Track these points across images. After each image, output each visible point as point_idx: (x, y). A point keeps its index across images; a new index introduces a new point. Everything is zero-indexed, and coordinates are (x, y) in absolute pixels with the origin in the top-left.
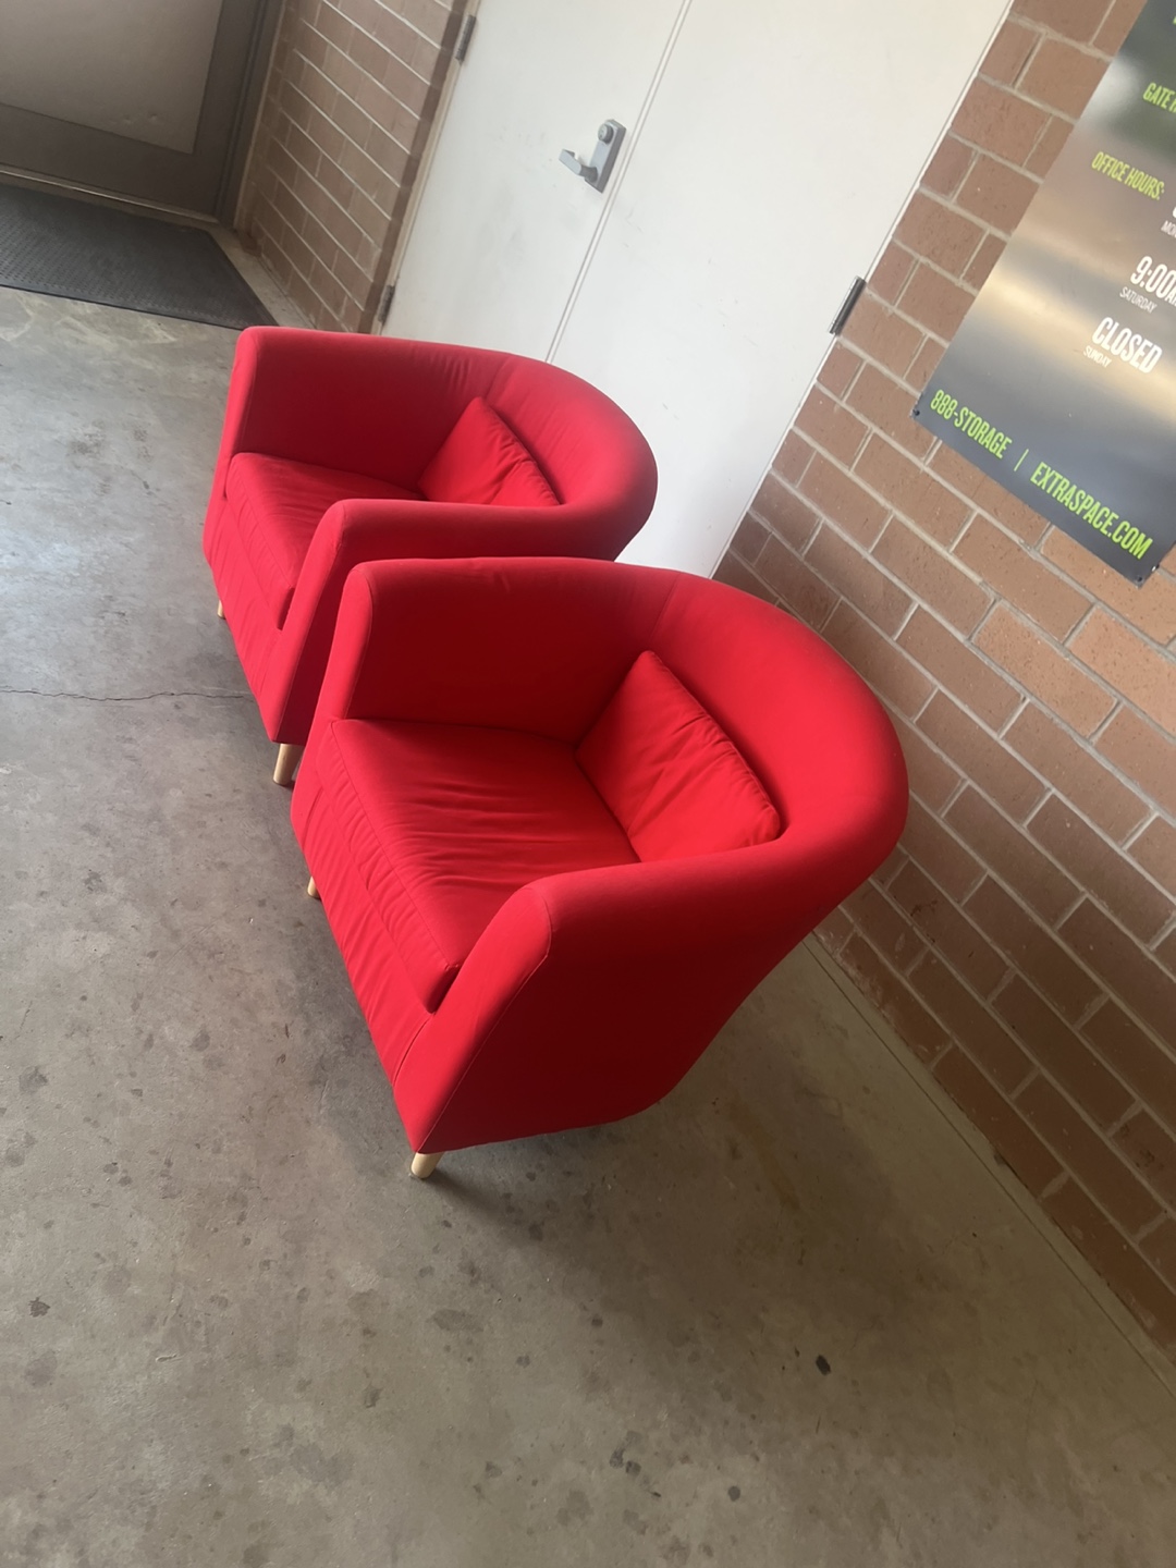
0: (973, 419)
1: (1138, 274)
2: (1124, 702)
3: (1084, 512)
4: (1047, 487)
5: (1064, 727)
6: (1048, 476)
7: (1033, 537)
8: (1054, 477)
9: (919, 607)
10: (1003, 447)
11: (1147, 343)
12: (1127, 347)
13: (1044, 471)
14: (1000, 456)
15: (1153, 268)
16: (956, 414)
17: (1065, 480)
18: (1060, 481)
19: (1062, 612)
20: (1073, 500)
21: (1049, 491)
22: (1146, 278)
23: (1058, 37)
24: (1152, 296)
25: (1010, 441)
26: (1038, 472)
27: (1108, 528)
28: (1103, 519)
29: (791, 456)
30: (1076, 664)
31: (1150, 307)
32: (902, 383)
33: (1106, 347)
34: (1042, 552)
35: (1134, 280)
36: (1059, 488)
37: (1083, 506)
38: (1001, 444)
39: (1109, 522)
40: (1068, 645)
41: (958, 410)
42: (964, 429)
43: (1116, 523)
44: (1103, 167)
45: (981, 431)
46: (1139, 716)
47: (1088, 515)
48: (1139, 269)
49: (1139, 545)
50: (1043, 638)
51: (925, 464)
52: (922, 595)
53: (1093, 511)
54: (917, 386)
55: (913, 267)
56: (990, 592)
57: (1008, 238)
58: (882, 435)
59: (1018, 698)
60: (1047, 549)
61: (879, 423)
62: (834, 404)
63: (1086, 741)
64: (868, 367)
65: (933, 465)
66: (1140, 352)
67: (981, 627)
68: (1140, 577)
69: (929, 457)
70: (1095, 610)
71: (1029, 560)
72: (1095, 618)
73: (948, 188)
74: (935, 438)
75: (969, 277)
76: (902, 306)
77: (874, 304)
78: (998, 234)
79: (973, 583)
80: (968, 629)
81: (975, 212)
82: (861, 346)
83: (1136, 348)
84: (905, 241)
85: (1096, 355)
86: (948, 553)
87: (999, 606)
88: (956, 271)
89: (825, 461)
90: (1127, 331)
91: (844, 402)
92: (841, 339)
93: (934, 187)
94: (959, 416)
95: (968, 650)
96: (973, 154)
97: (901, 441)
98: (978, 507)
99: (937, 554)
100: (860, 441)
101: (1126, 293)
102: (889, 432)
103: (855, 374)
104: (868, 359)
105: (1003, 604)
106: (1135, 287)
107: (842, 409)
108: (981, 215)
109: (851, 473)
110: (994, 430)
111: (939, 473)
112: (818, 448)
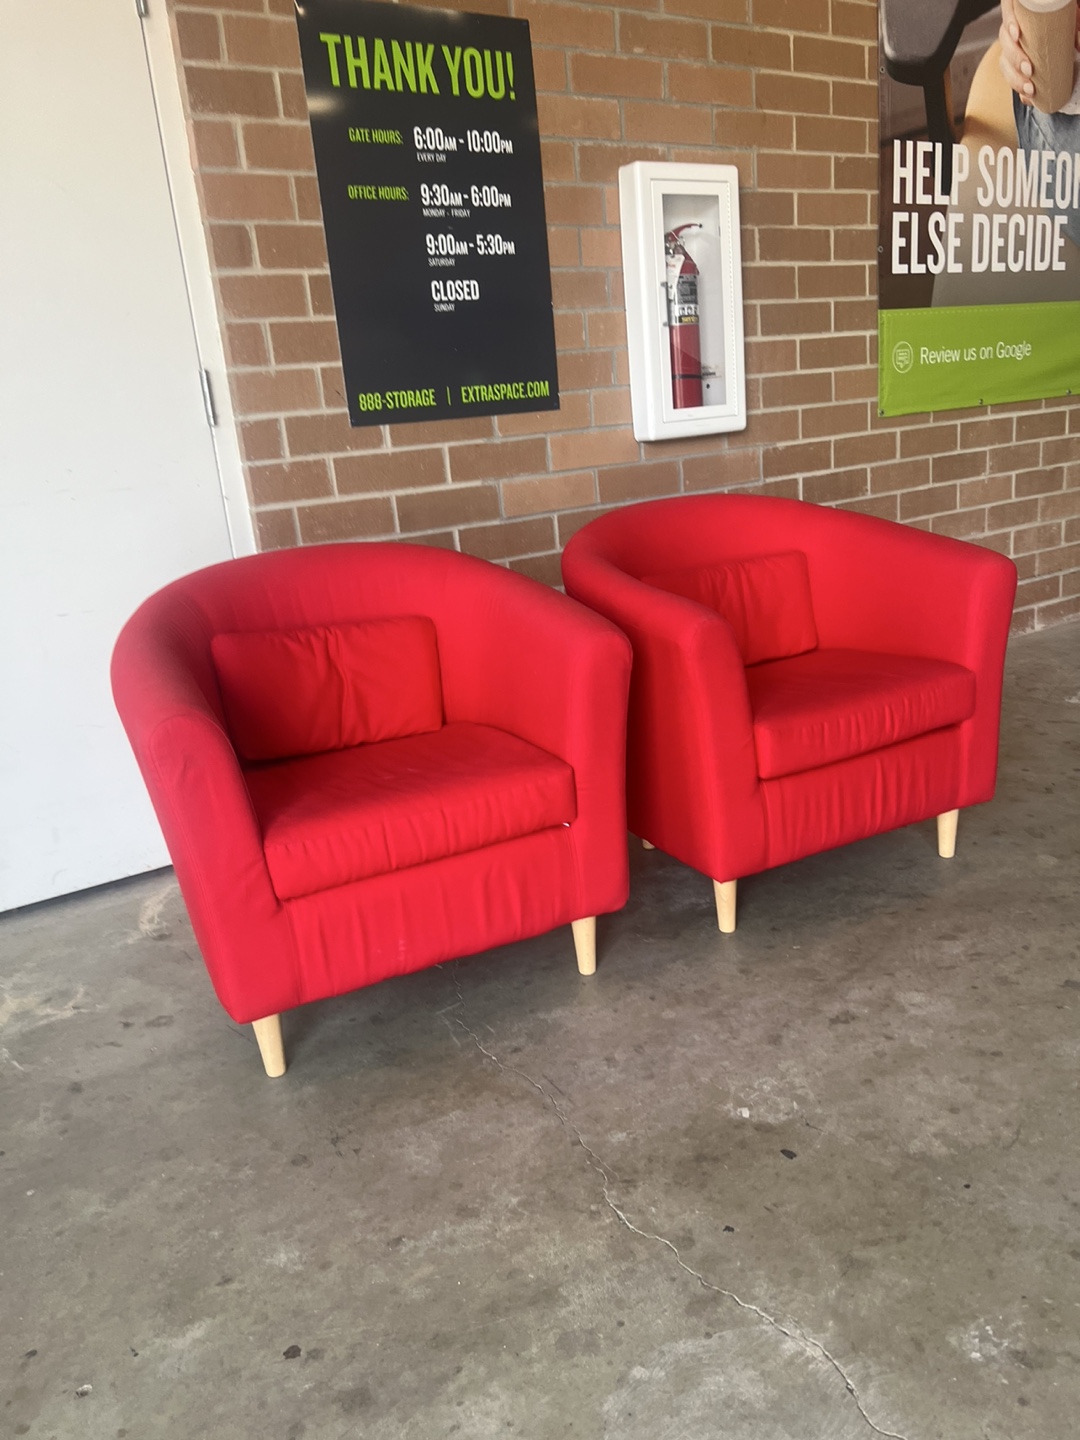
0: (399, 396)
1: (431, 249)
2: (596, 469)
3: (505, 395)
4: (475, 398)
5: (581, 510)
6: (471, 393)
7: (488, 432)
8: (475, 391)
9: (460, 531)
10: (432, 396)
11: (466, 282)
12: (457, 291)
13: (467, 392)
14: (435, 404)
15: (436, 239)
16: (384, 401)
17: (482, 387)
18: (480, 390)
19: (530, 457)
20: (495, 393)
21: (478, 399)
22: (437, 248)
23: (252, 120)
24: (448, 256)
25: (433, 391)
26: (464, 394)
27: (523, 393)
28: (517, 390)
29: (272, 530)
30: (561, 475)
31: (451, 262)
32: (325, 411)
33: (446, 299)
34: (501, 435)
35: (432, 253)
36: (482, 394)
37: (502, 392)
38: (429, 397)
39: (521, 390)
40: (551, 468)
41: (384, 397)
42: (397, 405)
43: (525, 388)
44: (358, 195)
45: (410, 399)
46: (605, 468)
47: (508, 394)
48: (429, 245)
49: (542, 389)
50: (536, 478)
51: (388, 448)
52: (455, 523)
53: (509, 391)
54: (340, 405)
55: (263, 330)
56: (491, 482)
57: (326, 271)
58: (340, 455)
59: (550, 521)
60: (502, 431)
61: (331, 449)
62: (279, 466)
63: (594, 505)
64: (289, 421)
65: (394, 444)
66: (466, 290)
67: (502, 505)
68: (556, 404)
69: (387, 442)
70: (549, 440)
71: (497, 446)
72: (551, 443)
73: (245, 260)
74: (381, 427)
75: (317, 311)
76: (279, 361)
77: (254, 375)
78: (316, 272)
79: (477, 488)
80: (496, 514)
81: (283, 266)
82: (268, 410)
83: (462, 289)
84: (240, 316)
85: (443, 307)
86: (450, 485)
87: (501, 484)
88: (303, 312)
89: (309, 508)
90: (450, 283)
91: (287, 458)
92: (241, 418)
93: (234, 265)
94: (388, 401)
95: (506, 525)
96: (248, 228)
97: (357, 447)
98: (445, 443)
99: (442, 493)
100: (326, 473)
101: (433, 263)
102: (343, 449)
103: (279, 433)
104: (282, 416)
105: (504, 482)
106: (435, 256)
107: (290, 463)
108: (292, 266)
109: (337, 498)
110: (418, 392)
111: (402, 445)
112: (294, 505)
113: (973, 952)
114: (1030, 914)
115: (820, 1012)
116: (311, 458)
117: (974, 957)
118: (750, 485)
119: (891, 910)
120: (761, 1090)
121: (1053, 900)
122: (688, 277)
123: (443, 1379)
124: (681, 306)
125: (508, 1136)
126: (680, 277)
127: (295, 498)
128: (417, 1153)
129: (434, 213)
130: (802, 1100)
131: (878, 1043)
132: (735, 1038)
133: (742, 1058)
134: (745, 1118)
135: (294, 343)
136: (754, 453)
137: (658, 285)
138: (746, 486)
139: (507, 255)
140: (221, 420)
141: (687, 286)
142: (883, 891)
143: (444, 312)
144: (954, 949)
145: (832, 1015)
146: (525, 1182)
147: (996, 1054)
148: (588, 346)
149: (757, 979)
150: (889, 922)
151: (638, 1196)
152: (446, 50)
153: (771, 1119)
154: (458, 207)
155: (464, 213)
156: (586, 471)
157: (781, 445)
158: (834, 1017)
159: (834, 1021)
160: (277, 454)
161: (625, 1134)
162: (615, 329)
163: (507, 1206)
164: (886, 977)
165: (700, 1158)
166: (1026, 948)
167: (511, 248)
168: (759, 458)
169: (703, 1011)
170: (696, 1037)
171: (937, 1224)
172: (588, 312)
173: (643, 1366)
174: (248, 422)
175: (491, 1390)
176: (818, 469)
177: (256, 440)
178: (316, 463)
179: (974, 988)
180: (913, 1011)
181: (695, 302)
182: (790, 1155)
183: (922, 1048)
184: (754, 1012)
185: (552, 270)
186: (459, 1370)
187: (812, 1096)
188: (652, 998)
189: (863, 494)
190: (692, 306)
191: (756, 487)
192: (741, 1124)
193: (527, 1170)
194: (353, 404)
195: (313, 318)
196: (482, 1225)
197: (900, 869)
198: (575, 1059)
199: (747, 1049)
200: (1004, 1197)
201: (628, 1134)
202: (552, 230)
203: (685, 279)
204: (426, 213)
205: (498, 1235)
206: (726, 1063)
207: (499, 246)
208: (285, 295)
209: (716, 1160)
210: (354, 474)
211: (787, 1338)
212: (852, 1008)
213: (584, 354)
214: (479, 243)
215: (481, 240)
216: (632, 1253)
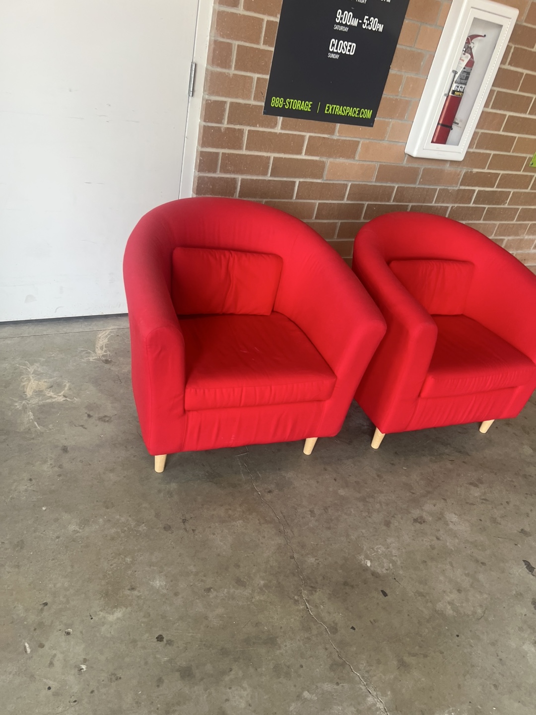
0: (293, 102)
1: (338, 18)
2: (379, 164)
3: (348, 113)
5: (364, 183)
6: (331, 108)
7: (332, 132)
8: (333, 107)
9: (299, 182)
10: (310, 106)
11: (350, 43)
12: (343, 48)
13: (329, 107)
14: (310, 110)
15: (343, 14)
16: (284, 103)
17: (338, 106)
18: (336, 108)
19: (349, 150)
20: (343, 111)
21: (333, 113)
22: (341, 19)
24: (346, 25)
25: (312, 103)
26: (327, 108)
27: (357, 114)
28: (355, 112)
29: (206, 162)
30: (361, 163)
31: (346, 29)
32: (252, 102)
33: (336, 51)
34: (338, 135)
35: (337, 21)
36: (336, 110)
37: (347, 111)
38: (308, 106)
39: (357, 112)
40: (357, 158)
41: (285, 101)
42: (290, 108)
43: (359, 111)
45: (298, 105)
46: (384, 164)
47: (349, 114)
48: (338, 16)
49: (368, 114)
50: (347, 162)
51: (278, 130)
52: (299, 177)
53: (351, 112)
54: (262, 101)
55: (233, 48)
57: (278, 20)
58: (253, 128)
59: (346, 185)
60: (340, 133)
61: (249, 125)
62: (219, 128)
63: (372, 182)
64: (232, 104)
65: (282, 129)
66: (348, 48)
67: (326, 173)
68: (372, 124)
69: (279, 126)
70: (361, 143)
71: (334, 140)
72: (362, 144)
73: (235, 4)
74: (278, 117)
75: (265, 43)
76: (237, 68)
77: (221, 73)
78: (272, 19)
79: (316, 161)
80: (321, 177)
81: (255, 11)
82: (222, 96)
83: (346, 47)
84: (223, 37)
85: (333, 56)
86: (303, 156)
87: (328, 161)
88: (258, 42)
89: (228, 154)
90: (341, 42)
91: (225, 125)
92: (207, 97)
93: (228, 5)
94: (286, 104)
95: (324, 183)
97: (263, 126)
98: (308, 133)
99: (297, 160)
100: (243, 137)
101: (336, 27)
102: (255, 126)
103: (224, 110)
104: (229, 100)
105: (331, 160)
106: (339, 24)
107: (225, 128)
108: (259, 13)
109: (244, 152)
110: (303, 102)
111: (286, 130)
112: (221, 151)
113: (483, 498)
114: (513, 482)
115: (410, 513)
116: (238, 127)
117: (484, 501)
118: (452, 188)
119: (451, 458)
120: (377, 552)
121: (525, 476)
122: (468, 69)
123: (223, 673)
124: (457, 85)
125: (262, 543)
126: (464, 68)
127: (223, 147)
128: (221, 541)
130: (394, 563)
131: (432, 540)
132: (370, 517)
133: (371, 530)
134: (368, 566)
135: (247, 59)
136: (461, 172)
137: (451, 71)
138: (449, 188)
139: (377, 32)
140: (195, 93)
141: (465, 74)
142: (450, 444)
143: (332, 58)
144: (476, 492)
145: (415, 516)
146: (267, 573)
147: (483, 563)
148: (400, 95)
149: (384, 483)
150: (449, 466)
151: (317, 596)
153: (379, 570)
156: (373, 163)
157: (475, 170)
158: (415, 518)
159: (415, 520)
160: (220, 122)
161: (314, 559)
162: (418, 88)
163: (258, 584)
164: (443, 501)
165: (345, 584)
166: (508, 503)
167: (381, 28)
168: (461, 175)
169: (358, 495)
171: (442, 653)
172: (406, 75)
173: (308, 692)
174: (211, 100)
175: (243, 685)
176: (488, 187)
177: (212, 111)
178: (239, 130)
179: (481, 520)
180: (451, 526)
181: (465, 84)
182: (385, 594)
183: (452, 550)
184: (380, 503)
185: (398, 46)
186: (231, 670)
187: (399, 563)
188: (335, 480)
189: (504, 205)
190: (463, 86)
191: (454, 190)
192: (366, 569)
193: (269, 566)
194: (268, 102)
195: (262, 46)
196: (247, 592)
197: (460, 433)
198: (296, 506)
199: (374, 526)
200: (472, 646)
201: (316, 559)
202: (406, 21)
203: (465, 70)
205: (253, 600)
206: (364, 531)
207: (376, 25)
208: (251, 29)
209: (352, 587)
210: (257, 140)
211: (370, 695)
212: (424, 515)
213: (397, 99)
214: (364, 22)
215: (366, 19)
216: (310, 628)
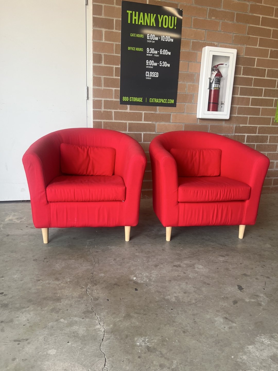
0: (133, 98)
2: (184, 124)
3: (161, 102)
4: (153, 101)
6: (152, 100)
7: (156, 110)
8: (153, 99)
9: (144, 134)
10: (142, 100)
11: (155, 73)
12: (152, 75)
13: (151, 99)
15: (149, 61)
16: (129, 99)
18: (155, 99)
19: (167, 118)
20: (159, 101)
22: (149, 63)
23: (107, 30)
24: (151, 66)
26: (150, 100)
28: (165, 101)
29: (96, 126)
30: (174, 124)
31: (152, 67)
32: (114, 100)
33: (149, 76)
34: (159, 111)
35: (147, 65)
37: (161, 101)
38: (141, 99)
39: (166, 101)
40: (171, 122)
41: (129, 98)
42: (132, 101)
44: (130, 49)
45: (136, 99)
46: (187, 124)
47: (162, 102)
48: (147, 63)
49: (172, 101)
50: (167, 124)
51: (128, 111)
52: (143, 131)
53: (162, 101)
54: (118, 99)
55: (102, 79)
56: (154, 123)
57: (120, 67)
58: (116, 111)
60: (159, 110)
61: (114, 109)
62: (101, 111)
64: (104, 101)
65: (130, 110)
66: (155, 74)
67: (156, 129)
68: (175, 106)
69: (128, 109)
70: (172, 114)
71: (157, 114)
73: (100, 62)
74: (128, 105)
75: (116, 76)
76: (105, 86)
77: (98, 89)
78: (117, 66)
79: (150, 124)
80: (154, 131)
81: (109, 64)
82: (100, 98)
83: (154, 74)
84: (97, 75)
85: (148, 78)
86: (143, 122)
87: (157, 124)
88: (112, 76)
89: (106, 122)
90: (151, 72)
91: (103, 109)
92: (94, 99)
93: (97, 63)
94: (130, 99)
95: (157, 134)
96: (102, 55)
97: (121, 109)
98: (143, 111)
99: (141, 123)
100: (112, 114)
101: (147, 67)
102: (117, 109)
103: (102, 103)
104: (103, 99)
105: (157, 123)
106: (148, 65)
107: (103, 111)
108: (111, 65)
109: (114, 121)
110: (138, 98)
111: (132, 110)
112: (103, 121)
114: (250, 256)
115: (173, 263)
116: (109, 110)
117: (225, 262)
118: (230, 135)
119: (213, 246)
120: (143, 275)
121: (260, 255)
122: (218, 77)
123: (24, 308)
124: (214, 85)
125: (79, 268)
126: (215, 77)
127: (103, 119)
128: (58, 266)
129: (149, 55)
130: (150, 279)
131: (181, 273)
132: (147, 263)
133: (145, 267)
134: (134, 279)
135: (109, 83)
136: (232, 126)
137: (208, 78)
138: (229, 135)
139: (167, 67)
140: (89, 99)
141: (217, 80)
142: (216, 242)
143: (148, 79)
144: (221, 259)
145: (175, 264)
146: (74, 277)
147: (208, 284)
148: (187, 92)
149: (165, 252)
150: (210, 249)
151: (95, 288)
152: (159, 16)
153: (139, 281)
154: (156, 54)
155: (158, 56)
156: (181, 124)
157: (241, 125)
159: (174, 266)
160: (100, 108)
162: (196, 89)
163: (66, 281)
164: (197, 260)
165: (115, 284)
166: (241, 264)
167: (169, 65)
168: (233, 128)
169: (146, 255)
170: (139, 260)
171: (156, 314)
172: (188, 84)
173: (64, 319)
174: (95, 100)
175: (30, 313)
176: (252, 134)
177: (96, 104)
178: (110, 111)
179: (218, 269)
180: (196, 269)
181: (219, 84)
182: (136, 290)
183: (191, 278)
184: (157, 259)
185: (179, 72)
186: (28, 307)
187: (153, 280)
188: (137, 250)
189: (266, 143)
190: (218, 85)
191: (232, 135)
192: (132, 280)
193: (77, 275)
194: (121, 99)
195: (114, 77)
196: (58, 283)
198: (108, 257)
199: (148, 266)
200: (179, 314)
201: (105, 275)
202: (181, 62)
204: (147, 55)
205: (59, 285)
206: (140, 267)
207: (166, 64)
208: (109, 71)
209: (119, 286)
210: (118, 116)
211: (99, 325)
212: (182, 265)
213: (185, 94)
214: (160, 63)
215: (161, 63)
216: (83, 298)
